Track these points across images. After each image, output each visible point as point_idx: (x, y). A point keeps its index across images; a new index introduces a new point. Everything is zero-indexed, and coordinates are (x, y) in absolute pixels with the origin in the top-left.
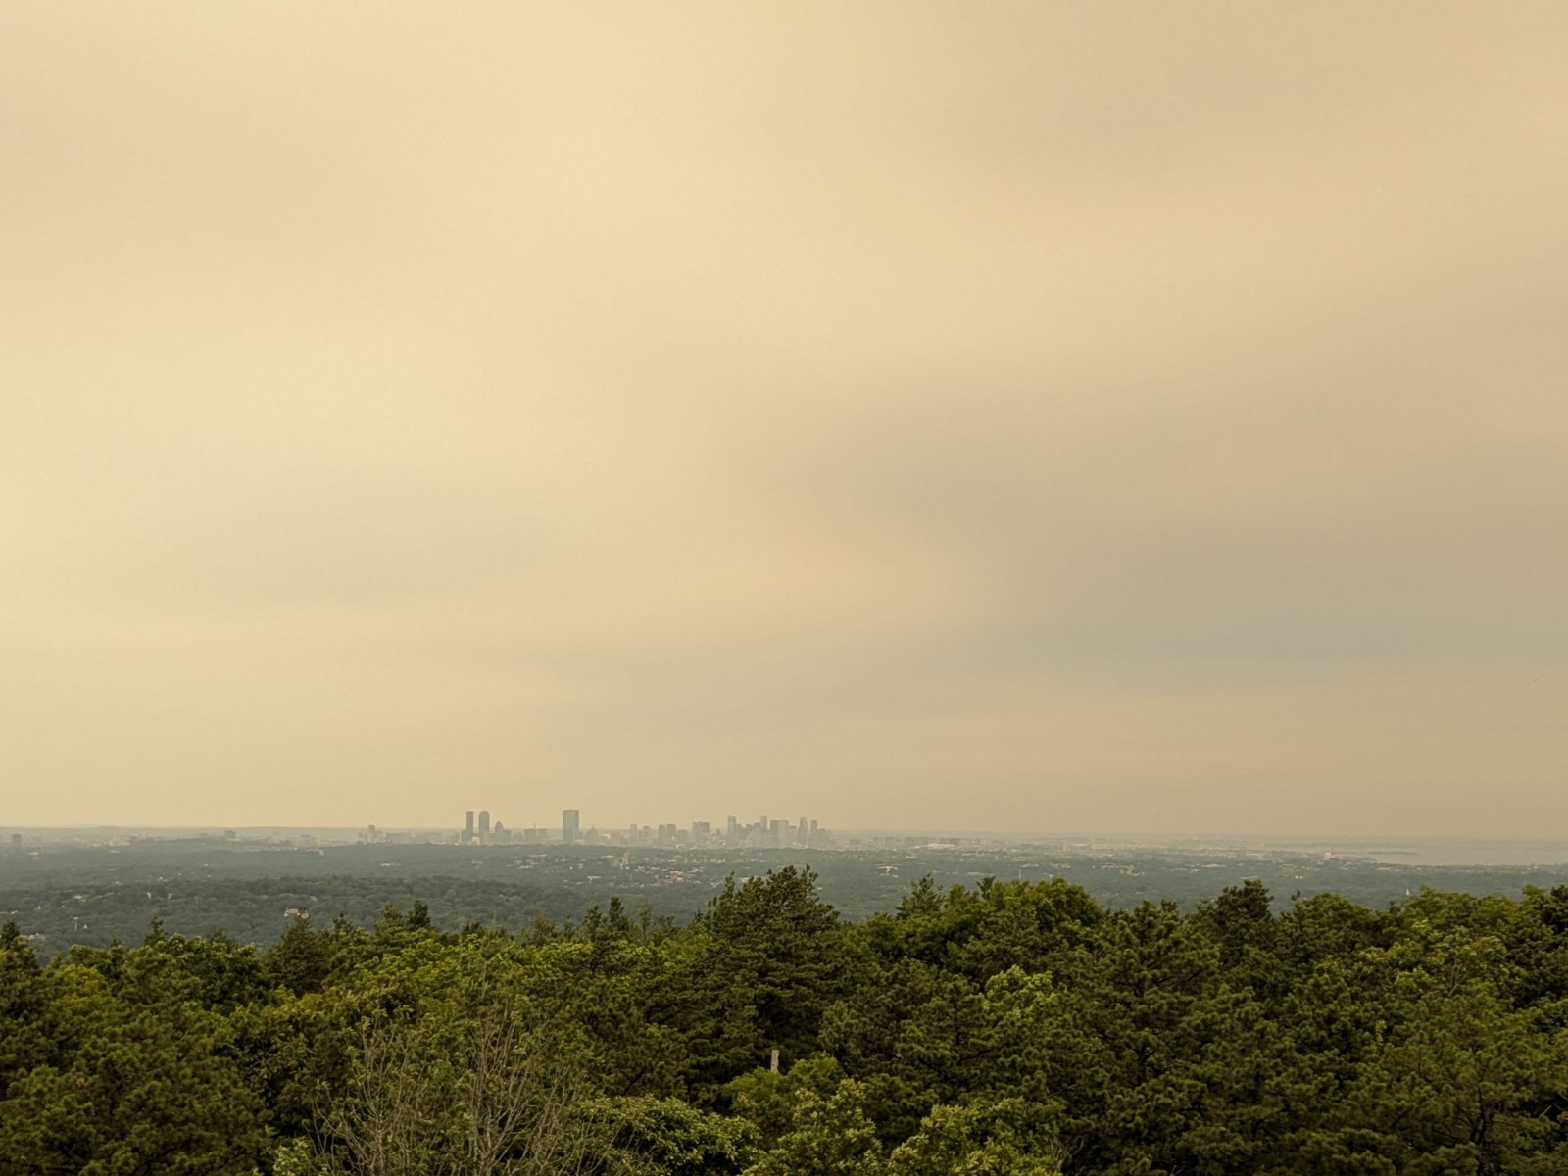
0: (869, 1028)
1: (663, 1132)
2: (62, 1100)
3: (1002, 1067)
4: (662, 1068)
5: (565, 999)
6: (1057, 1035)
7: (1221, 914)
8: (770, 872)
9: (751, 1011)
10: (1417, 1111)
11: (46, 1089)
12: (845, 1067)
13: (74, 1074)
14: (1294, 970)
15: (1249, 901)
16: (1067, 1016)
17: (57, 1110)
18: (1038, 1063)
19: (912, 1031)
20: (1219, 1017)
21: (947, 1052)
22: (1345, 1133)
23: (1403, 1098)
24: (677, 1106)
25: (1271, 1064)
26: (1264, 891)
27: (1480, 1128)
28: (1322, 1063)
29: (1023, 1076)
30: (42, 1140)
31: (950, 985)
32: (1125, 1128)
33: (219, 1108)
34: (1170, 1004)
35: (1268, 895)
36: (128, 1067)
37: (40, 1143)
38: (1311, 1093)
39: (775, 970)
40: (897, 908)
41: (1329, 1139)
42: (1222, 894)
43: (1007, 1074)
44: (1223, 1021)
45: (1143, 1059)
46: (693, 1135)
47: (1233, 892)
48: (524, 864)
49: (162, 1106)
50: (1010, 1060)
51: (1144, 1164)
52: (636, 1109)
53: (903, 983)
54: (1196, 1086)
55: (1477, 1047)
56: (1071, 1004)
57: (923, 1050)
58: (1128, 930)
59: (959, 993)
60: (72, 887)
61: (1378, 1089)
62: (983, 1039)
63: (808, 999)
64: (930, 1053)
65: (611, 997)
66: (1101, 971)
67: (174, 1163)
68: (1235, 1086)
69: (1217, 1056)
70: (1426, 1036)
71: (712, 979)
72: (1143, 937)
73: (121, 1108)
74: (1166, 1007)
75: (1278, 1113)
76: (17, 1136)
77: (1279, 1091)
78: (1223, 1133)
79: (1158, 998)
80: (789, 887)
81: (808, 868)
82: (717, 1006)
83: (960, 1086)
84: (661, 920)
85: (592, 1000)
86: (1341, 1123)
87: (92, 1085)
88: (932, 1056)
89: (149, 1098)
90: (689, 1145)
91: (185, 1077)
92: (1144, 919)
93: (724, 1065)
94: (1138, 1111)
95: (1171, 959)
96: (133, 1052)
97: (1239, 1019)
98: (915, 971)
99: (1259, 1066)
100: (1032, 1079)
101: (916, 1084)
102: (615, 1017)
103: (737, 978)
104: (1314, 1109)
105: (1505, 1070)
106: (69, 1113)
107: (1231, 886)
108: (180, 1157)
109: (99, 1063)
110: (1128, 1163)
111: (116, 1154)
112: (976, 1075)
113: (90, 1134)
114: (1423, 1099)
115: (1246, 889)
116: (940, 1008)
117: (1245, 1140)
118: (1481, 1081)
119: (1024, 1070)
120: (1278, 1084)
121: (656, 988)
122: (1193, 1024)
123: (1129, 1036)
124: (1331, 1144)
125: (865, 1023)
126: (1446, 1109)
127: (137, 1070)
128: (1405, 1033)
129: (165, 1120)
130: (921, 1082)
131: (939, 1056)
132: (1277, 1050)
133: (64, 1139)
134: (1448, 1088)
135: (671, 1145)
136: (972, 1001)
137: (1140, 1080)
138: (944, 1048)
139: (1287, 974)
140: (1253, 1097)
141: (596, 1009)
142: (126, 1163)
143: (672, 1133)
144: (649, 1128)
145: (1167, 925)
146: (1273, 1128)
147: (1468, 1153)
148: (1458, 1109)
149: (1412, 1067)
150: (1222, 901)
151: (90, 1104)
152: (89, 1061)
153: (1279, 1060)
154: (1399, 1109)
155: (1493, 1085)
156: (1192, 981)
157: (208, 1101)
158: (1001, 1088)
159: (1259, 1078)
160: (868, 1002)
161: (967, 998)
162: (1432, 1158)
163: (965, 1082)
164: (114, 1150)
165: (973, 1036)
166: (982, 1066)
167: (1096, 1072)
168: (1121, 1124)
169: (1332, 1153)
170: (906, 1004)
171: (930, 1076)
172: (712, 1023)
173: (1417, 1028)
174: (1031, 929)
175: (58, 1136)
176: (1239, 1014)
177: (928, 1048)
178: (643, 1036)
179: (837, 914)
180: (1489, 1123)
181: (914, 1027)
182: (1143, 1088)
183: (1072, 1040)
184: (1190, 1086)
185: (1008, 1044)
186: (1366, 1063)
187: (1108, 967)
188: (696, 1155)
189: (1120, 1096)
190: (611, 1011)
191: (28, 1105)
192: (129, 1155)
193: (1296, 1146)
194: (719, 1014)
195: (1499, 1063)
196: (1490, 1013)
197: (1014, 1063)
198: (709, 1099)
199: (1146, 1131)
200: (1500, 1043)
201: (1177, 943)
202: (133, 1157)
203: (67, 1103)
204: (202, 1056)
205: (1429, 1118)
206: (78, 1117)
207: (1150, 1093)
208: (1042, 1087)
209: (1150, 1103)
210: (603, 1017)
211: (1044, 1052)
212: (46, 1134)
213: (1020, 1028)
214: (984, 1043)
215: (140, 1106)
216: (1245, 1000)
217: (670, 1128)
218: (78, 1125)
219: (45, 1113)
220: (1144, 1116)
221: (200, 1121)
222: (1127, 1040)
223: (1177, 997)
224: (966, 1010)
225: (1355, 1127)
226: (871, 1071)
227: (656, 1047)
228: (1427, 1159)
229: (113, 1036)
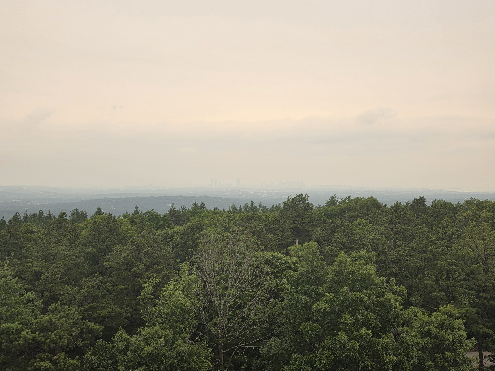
0: (326, 235)
1: (276, 260)
2: (126, 253)
3: (360, 245)
4: (272, 244)
5: (246, 227)
6: (374, 237)
7: (413, 205)
8: (296, 195)
9: (291, 230)
10: (467, 256)
11: (122, 250)
12: (319, 245)
13: (128, 246)
14: (434, 220)
15: (420, 202)
16: (376, 232)
17: (125, 255)
18: (369, 244)
19: (337, 236)
20: (416, 232)
21: (346, 241)
22: (448, 261)
23: (464, 252)
24: (279, 254)
25: (429, 244)
26: (425, 199)
27: (484, 260)
28: (443, 244)
29: (365, 247)
30: (122, 262)
31: (346, 224)
32: (391, 260)
33: (165, 254)
34: (403, 229)
35: (426, 200)
36: (142, 245)
37: (121, 263)
38: (439, 251)
39: (297, 220)
40: (325, 203)
41: (444, 263)
42: (413, 200)
43: (361, 246)
44: (417, 233)
45: (396, 242)
46: (283, 261)
47: (416, 200)
48: (226, 193)
49: (150, 254)
50: (362, 243)
51: (396, 269)
52: (268, 255)
53: (334, 223)
54: (410, 250)
55: (484, 240)
56: (378, 229)
57: (340, 240)
58: (392, 210)
59: (349, 226)
60: (111, 198)
61: (457, 250)
62: (355, 238)
63: (305, 227)
64: (341, 241)
65: (258, 227)
66: (385, 220)
67: (154, 268)
68: (420, 249)
69: (415, 242)
70: (471, 237)
71: (281, 222)
72: (396, 212)
73: (141, 255)
74: (402, 230)
75: (431, 256)
76: (115, 262)
77: (431, 251)
78: (416, 261)
79: (400, 227)
80: (301, 198)
81: (307, 194)
82: (283, 229)
83: (349, 249)
84: (263, 206)
85: (253, 227)
86: (447, 259)
87: (133, 249)
88: (342, 242)
89: (148, 252)
90: (282, 264)
91: (155, 247)
92: (396, 207)
93: (285, 244)
94: (395, 256)
95: (403, 217)
96: (143, 241)
97: (421, 233)
98: (337, 220)
99: (426, 245)
100: (368, 247)
101: (338, 249)
102: (259, 232)
103: (288, 222)
104: (440, 255)
105: (491, 246)
106: (128, 256)
107: (416, 198)
108: (156, 266)
109: (135, 244)
110: (392, 269)
111: (140, 266)
112: (353, 246)
113: (133, 261)
114: (469, 253)
115: (420, 199)
116: (344, 230)
117: (422, 263)
118: (485, 248)
119: (365, 245)
120: (431, 249)
121: (267, 224)
122: (409, 234)
123: (392, 237)
124: (444, 264)
125: (325, 234)
126: (475, 255)
127: (144, 245)
128: (465, 236)
129: (151, 257)
130: (339, 248)
131: (344, 242)
132: (431, 240)
133: (127, 262)
134: (476, 250)
135: (277, 263)
136: (352, 228)
137: (395, 248)
138: (345, 240)
139: (432, 221)
140: (425, 252)
141: (254, 230)
142: (143, 268)
143: (278, 261)
144: (272, 260)
145: (402, 209)
146: (429, 260)
147: (481, 266)
148: (478, 255)
149: (467, 245)
150: (414, 202)
151: (133, 254)
152: (132, 243)
153: (431, 243)
154: (462, 255)
155: (488, 250)
156: (409, 223)
157: (162, 253)
158: (360, 250)
159: (426, 248)
160: (325, 228)
161: (351, 227)
162: (471, 268)
163: (350, 248)
164: (140, 265)
165: (352, 237)
166: (355, 244)
167: (384, 246)
168: (391, 259)
169: (445, 267)
170: (335, 229)
171: (341, 247)
172: (281, 233)
173: (468, 235)
174: (364, 209)
175: (125, 261)
176: (421, 231)
177: (341, 240)
178: (266, 237)
179: (313, 206)
180: (487, 259)
181: (337, 235)
182: (396, 250)
183: (378, 238)
184: (408, 250)
185: (361, 239)
186: (455, 244)
187: (387, 219)
188: (284, 266)
189: (390, 252)
190: (258, 230)
191: (117, 254)
192: (143, 266)
193: (436, 265)
194: (283, 231)
195: (490, 244)
196: (488, 231)
197: (363, 243)
198: (284, 252)
199: (397, 261)
200: (490, 239)
201: (405, 213)
202: (144, 267)
203: (127, 253)
204: (159, 242)
205: (470, 257)
206: (130, 257)
207: (398, 251)
208: (370, 250)
209: (398, 254)
210: (256, 232)
211: (371, 241)
212: (123, 261)
213: (365, 235)
214: (355, 239)
215: (146, 254)
216: (423, 228)
217: (277, 260)
218: (130, 259)
219: (122, 256)
220: (396, 257)
221: (160, 258)
222: (392, 238)
223: (405, 227)
224: (350, 230)
225: (451, 260)
226: (326, 245)
227: (270, 239)
228: (470, 268)
229: (138, 237)
